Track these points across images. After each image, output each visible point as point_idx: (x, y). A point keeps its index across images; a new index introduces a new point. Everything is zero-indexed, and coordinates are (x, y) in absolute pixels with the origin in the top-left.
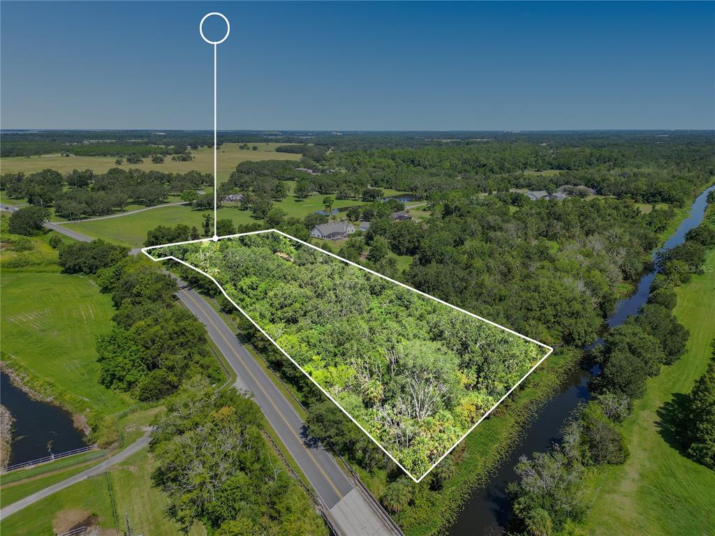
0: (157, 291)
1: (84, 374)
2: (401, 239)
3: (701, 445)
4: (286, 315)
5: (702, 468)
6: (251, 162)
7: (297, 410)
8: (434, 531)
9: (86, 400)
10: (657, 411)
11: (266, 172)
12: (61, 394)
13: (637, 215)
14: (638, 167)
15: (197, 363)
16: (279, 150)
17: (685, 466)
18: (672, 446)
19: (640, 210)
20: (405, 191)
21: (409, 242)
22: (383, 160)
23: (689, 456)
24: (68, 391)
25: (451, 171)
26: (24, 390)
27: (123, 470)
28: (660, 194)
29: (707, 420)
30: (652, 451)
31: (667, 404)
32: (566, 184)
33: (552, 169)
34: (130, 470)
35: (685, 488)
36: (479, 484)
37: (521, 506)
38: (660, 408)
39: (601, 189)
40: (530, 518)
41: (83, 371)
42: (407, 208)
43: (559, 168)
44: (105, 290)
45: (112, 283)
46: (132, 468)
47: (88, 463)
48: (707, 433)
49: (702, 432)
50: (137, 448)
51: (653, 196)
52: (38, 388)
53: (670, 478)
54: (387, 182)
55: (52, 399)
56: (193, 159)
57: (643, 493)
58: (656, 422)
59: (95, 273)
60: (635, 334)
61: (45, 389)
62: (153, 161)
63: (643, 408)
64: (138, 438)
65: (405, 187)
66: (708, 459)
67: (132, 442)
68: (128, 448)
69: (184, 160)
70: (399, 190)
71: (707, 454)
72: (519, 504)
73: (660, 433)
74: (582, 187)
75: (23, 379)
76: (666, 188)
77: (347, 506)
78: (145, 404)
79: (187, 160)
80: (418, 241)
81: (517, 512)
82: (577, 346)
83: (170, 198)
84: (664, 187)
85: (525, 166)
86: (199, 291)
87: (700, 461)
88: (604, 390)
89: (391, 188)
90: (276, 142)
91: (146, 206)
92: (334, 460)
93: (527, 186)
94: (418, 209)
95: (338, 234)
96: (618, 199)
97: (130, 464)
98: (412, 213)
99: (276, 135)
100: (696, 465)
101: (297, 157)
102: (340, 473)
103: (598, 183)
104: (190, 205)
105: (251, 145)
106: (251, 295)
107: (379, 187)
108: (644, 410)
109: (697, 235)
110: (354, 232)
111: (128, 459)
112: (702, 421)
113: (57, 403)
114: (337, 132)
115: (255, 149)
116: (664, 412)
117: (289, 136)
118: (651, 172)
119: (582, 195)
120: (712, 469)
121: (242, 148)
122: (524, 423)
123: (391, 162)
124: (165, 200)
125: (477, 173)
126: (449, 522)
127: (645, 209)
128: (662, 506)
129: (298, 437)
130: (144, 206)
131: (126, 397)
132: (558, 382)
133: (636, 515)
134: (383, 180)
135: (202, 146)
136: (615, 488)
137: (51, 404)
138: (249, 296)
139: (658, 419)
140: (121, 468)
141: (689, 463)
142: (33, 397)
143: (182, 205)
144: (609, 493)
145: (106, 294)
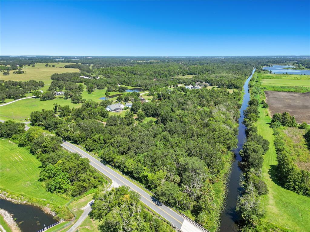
0: (54, 144)
1: (36, 188)
2: (148, 110)
3: (289, 183)
4: (121, 150)
5: (289, 191)
6: (57, 74)
7: (145, 191)
8: (215, 230)
9: (45, 200)
10: (268, 173)
11: (68, 79)
12: (30, 199)
13: (228, 94)
14: (220, 73)
15: (92, 176)
16: (66, 67)
17: (285, 191)
18: (278, 185)
19: (229, 92)
20: (135, 86)
21: (152, 111)
22: (120, 72)
23: (285, 188)
24: (34, 197)
25: (151, 77)
26: (8, 200)
27: (83, 228)
28: (233, 85)
29: (290, 175)
30: (273, 188)
31: (270, 169)
32: (198, 82)
33: (188, 74)
34: (87, 228)
35: (288, 199)
36: (222, 209)
37: (245, 215)
38: (268, 171)
39: (212, 83)
40: (251, 219)
41: (35, 187)
42: (141, 94)
43: (191, 74)
44: (21, 145)
45: (25, 142)
46: (87, 227)
47: (65, 228)
48: (291, 179)
49: (289, 179)
50: (84, 218)
51: (231, 86)
52: (16, 198)
53: (282, 197)
54: (126, 82)
55: (26, 202)
56: (25, 73)
57: (277, 203)
58: (269, 177)
59: (11, 137)
60: (254, 145)
61: (21, 198)
62: (3, 74)
63: (263, 172)
64: (81, 213)
65: (135, 85)
66: (291, 188)
67: (80, 216)
68: (79, 219)
69: (20, 73)
70: (132, 86)
71: (291, 186)
72: (244, 214)
73: (272, 180)
74: (204, 83)
75: (5, 194)
76: (235, 83)
77: (186, 226)
78: (75, 198)
79: (21, 73)
80: (156, 111)
81: (244, 217)
82: (231, 150)
83: (26, 95)
84: (234, 82)
85: (178, 74)
86: (70, 142)
87: (288, 189)
88: (250, 167)
89: (129, 85)
90: (62, 62)
91: (15, 99)
92: (171, 209)
93: (183, 83)
94: (145, 95)
95: (118, 109)
96: (218, 88)
97: (85, 225)
98: (144, 97)
99: (59, 58)
100: (288, 191)
101: (77, 71)
102: (176, 214)
103: (210, 81)
104: (38, 97)
105: (49, 64)
106: (99, 142)
107: (123, 85)
108: (264, 173)
109: (253, 102)
110: (124, 107)
111: (83, 223)
112: (288, 175)
113: (30, 203)
114: (89, 57)
115: (53, 66)
116: (270, 173)
117: (67, 59)
118: (226, 76)
119: (205, 86)
120: (293, 191)
121: (47, 66)
122: (226, 183)
123: (124, 73)
124: (23, 96)
125: (160, 77)
126: (219, 226)
127: (231, 91)
128: (284, 207)
129: (152, 202)
130: (13, 99)
131: (64, 195)
132: (230, 165)
133: (278, 211)
134: (124, 82)
135: (25, 65)
136: (268, 203)
137: (27, 204)
138: (98, 143)
139: (270, 176)
140: (82, 228)
141: (285, 190)
142: (15, 202)
143: (33, 98)
144: (267, 205)
145: (22, 147)
